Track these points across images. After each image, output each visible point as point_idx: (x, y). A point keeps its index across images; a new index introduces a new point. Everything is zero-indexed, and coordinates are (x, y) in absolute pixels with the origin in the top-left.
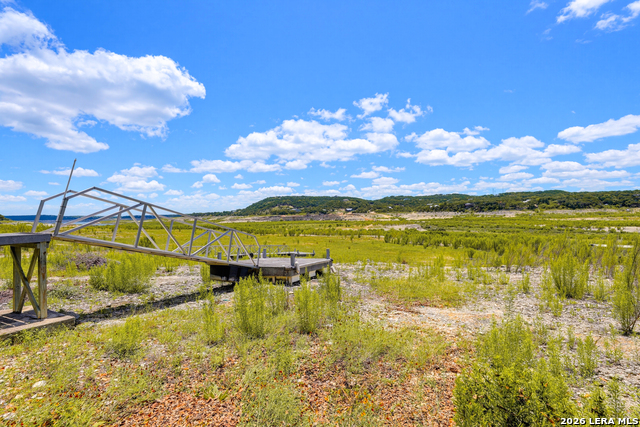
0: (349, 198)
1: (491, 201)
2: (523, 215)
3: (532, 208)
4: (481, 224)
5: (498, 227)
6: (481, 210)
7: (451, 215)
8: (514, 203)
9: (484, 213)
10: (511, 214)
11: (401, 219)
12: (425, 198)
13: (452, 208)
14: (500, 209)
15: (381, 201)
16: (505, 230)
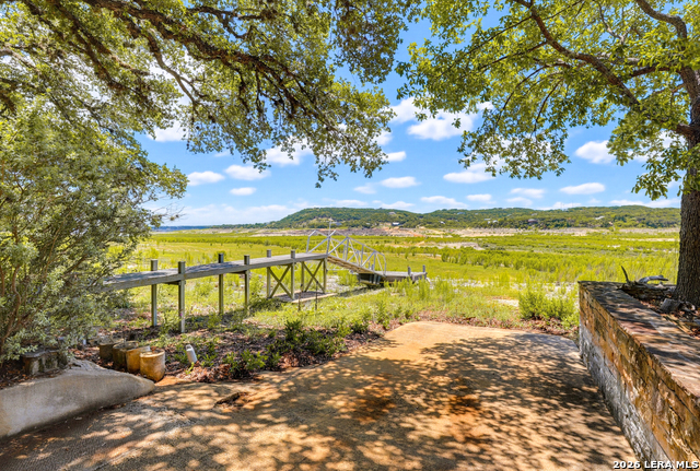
0: (396, 211)
1: (559, 217)
2: (596, 234)
3: (606, 226)
4: (546, 243)
5: (565, 247)
6: (547, 227)
7: (511, 232)
8: (585, 219)
9: (550, 231)
10: (582, 233)
11: (455, 236)
12: (482, 212)
13: (513, 225)
14: (568, 226)
15: (431, 214)
16: (573, 250)
